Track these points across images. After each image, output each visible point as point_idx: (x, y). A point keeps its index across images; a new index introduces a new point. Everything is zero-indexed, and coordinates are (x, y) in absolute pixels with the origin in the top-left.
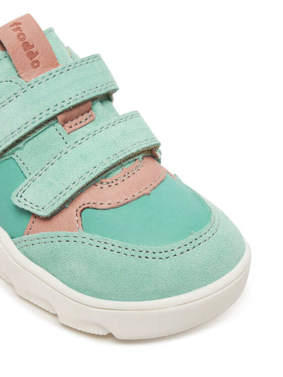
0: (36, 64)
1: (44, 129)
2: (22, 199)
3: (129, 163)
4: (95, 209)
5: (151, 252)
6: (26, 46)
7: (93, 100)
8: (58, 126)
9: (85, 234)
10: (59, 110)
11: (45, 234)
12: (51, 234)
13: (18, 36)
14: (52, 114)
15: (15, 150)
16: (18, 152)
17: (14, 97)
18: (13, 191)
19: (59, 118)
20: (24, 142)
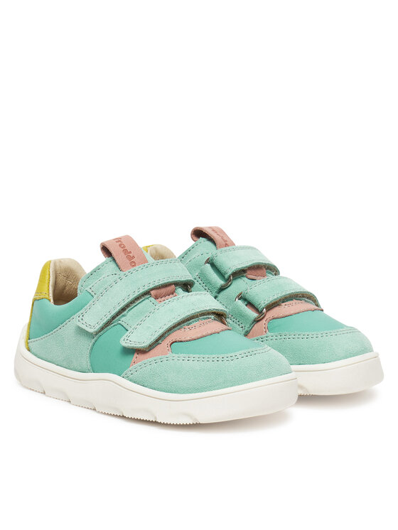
0: (133, 264)
1: (141, 300)
2: (128, 341)
3: (204, 319)
4: (181, 341)
5: (220, 361)
6: (125, 251)
7: (176, 284)
8: (152, 299)
9: (174, 355)
10: (152, 286)
11: (146, 361)
12: (150, 360)
13: (120, 245)
14: (146, 288)
15: (121, 317)
16: (123, 319)
17: (119, 280)
18: (121, 337)
19: (152, 292)
20: (127, 310)
